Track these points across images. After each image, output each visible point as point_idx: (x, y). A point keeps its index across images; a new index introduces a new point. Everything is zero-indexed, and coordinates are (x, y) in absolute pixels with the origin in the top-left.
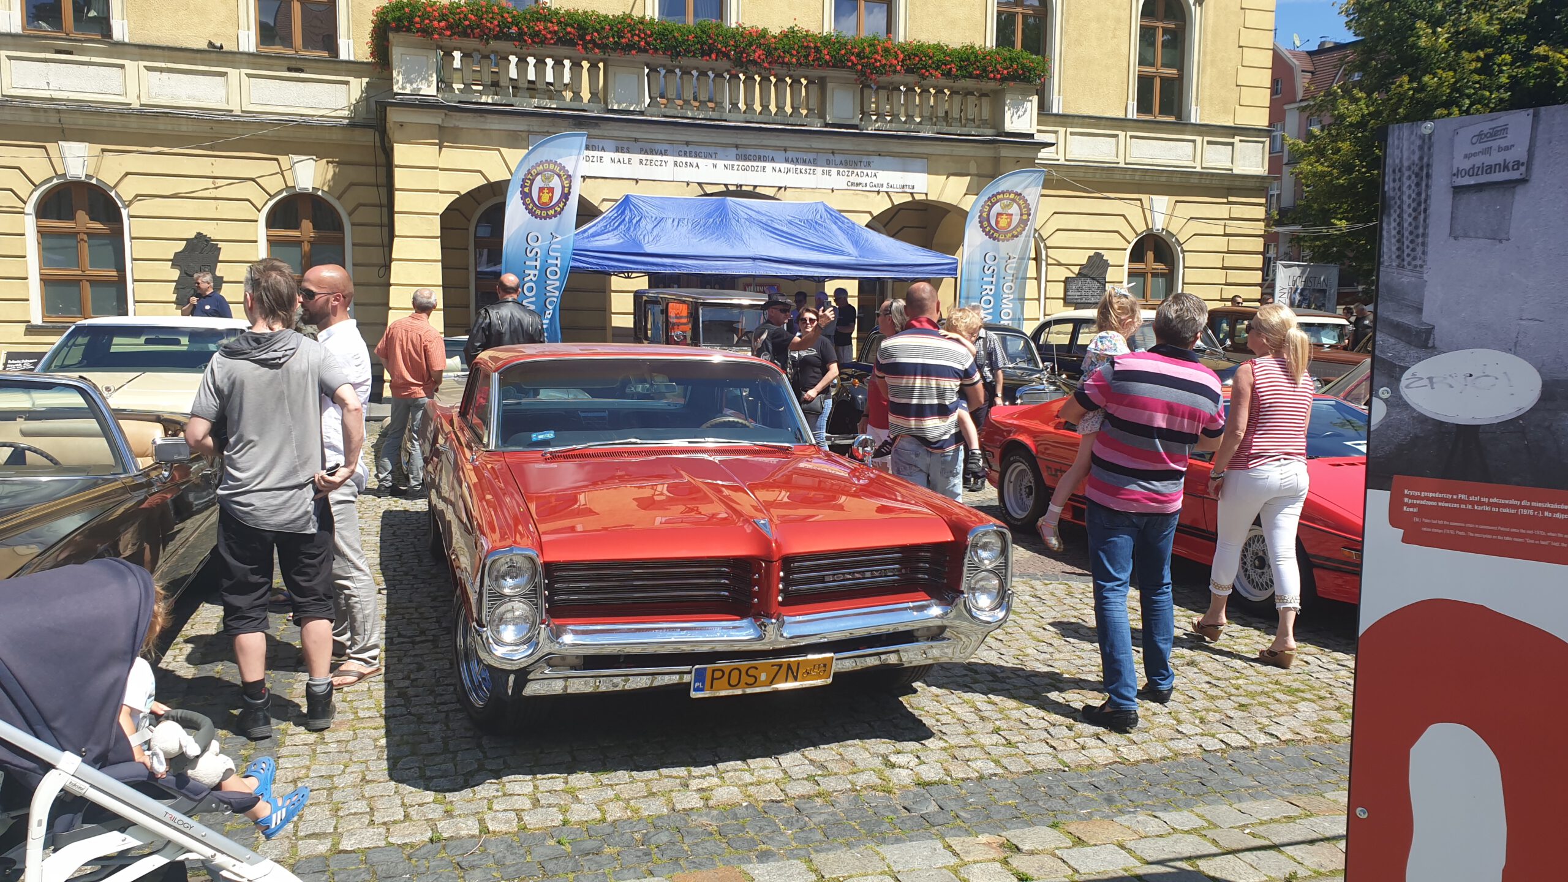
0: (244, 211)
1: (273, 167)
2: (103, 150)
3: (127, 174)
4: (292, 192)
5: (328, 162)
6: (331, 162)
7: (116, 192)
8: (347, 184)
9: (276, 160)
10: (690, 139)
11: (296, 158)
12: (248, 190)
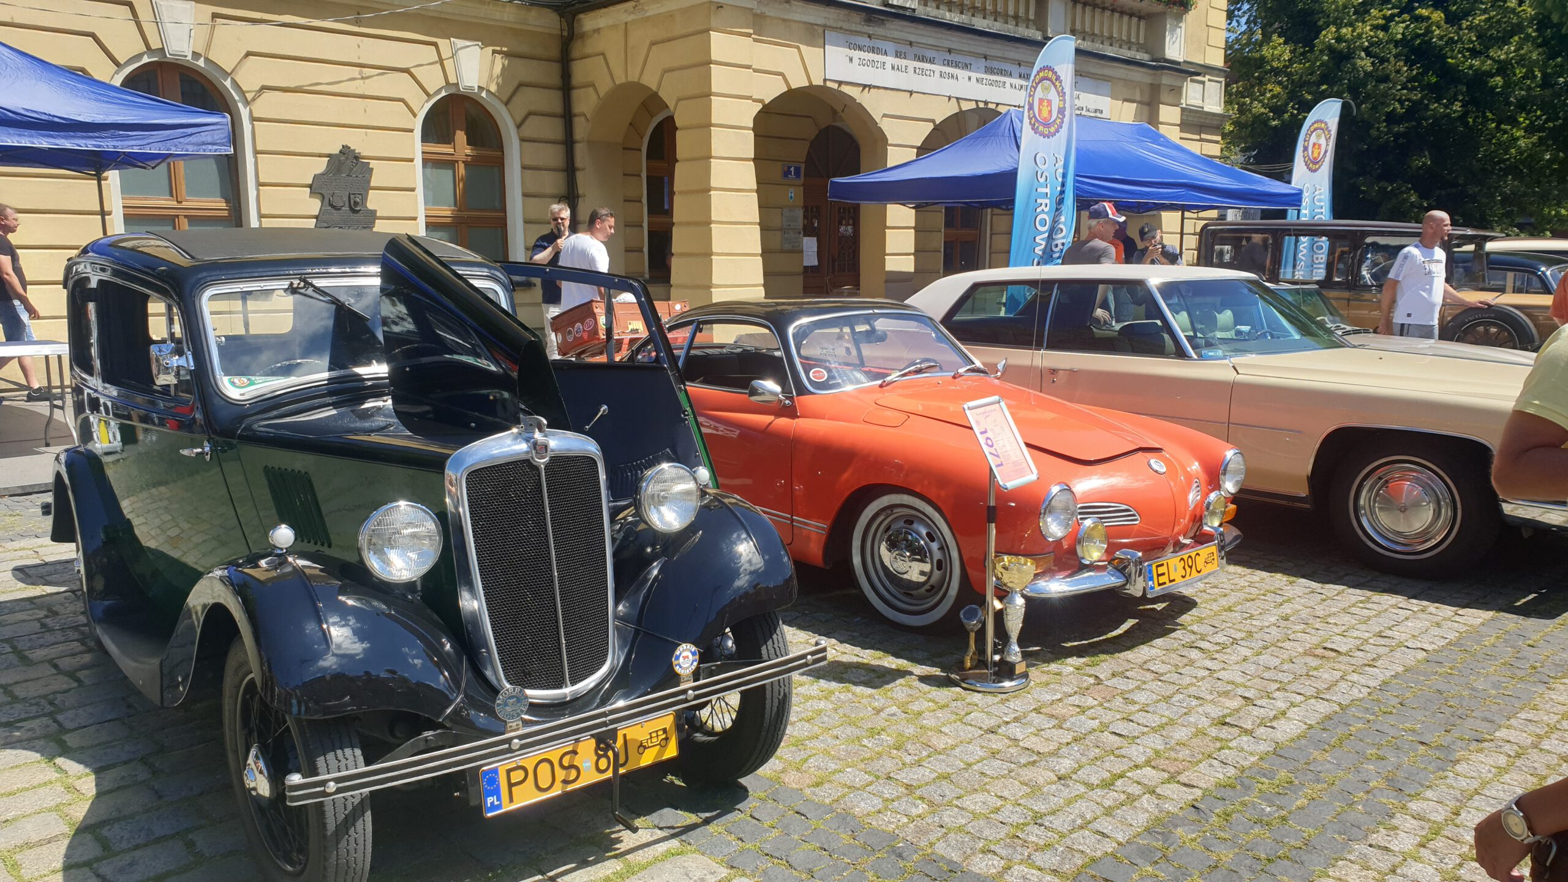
0: (395, 114)
1: (430, 53)
2: (215, 16)
3: (249, 54)
4: (452, 91)
5: (494, 52)
6: (499, 52)
7: (234, 82)
8: (516, 83)
9: (435, 44)
10: (953, 46)
11: (460, 43)
12: (400, 85)
